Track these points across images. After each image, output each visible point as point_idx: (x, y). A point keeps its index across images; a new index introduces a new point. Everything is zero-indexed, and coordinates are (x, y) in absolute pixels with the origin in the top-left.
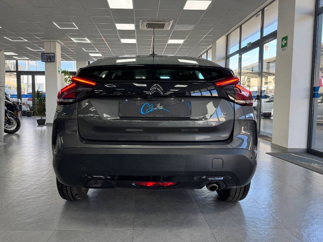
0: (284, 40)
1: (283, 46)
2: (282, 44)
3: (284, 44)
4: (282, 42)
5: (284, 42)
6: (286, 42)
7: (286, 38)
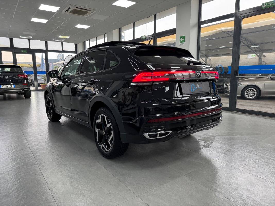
0: (182, 38)
1: (181, 42)
2: (180, 40)
3: (182, 41)
4: (180, 39)
5: (182, 39)
6: (184, 39)
7: (184, 37)
